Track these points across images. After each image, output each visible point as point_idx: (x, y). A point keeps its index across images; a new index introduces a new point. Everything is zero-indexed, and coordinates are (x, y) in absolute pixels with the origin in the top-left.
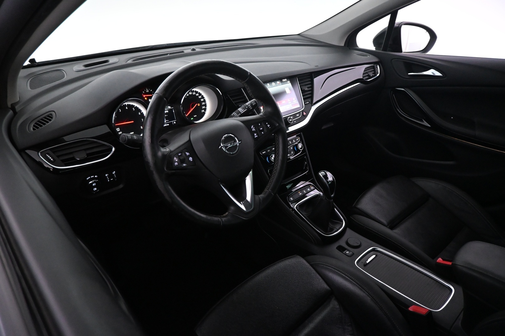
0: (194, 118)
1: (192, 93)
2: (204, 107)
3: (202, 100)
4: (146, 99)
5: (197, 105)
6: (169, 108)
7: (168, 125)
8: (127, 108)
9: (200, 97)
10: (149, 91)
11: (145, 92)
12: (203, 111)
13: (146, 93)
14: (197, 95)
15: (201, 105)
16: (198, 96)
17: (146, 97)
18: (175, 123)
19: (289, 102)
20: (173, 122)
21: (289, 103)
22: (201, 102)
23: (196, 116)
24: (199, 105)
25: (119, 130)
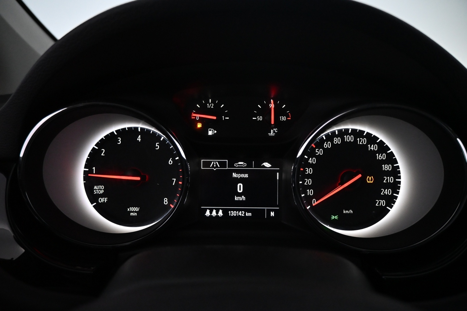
0: (341, 215)
1: (356, 140)
2: (387, 192)
3: (387, 167)
4: (200, 125)
5: (364, 179)
6: (264, 167)
7: (249, 214)
8: (139, 139)
9: (381, 157)
10: (217, 106)
11: (204, 106)
12: (383, 203)
13: (204, 110)
14: (373, 148)
15: (379, 184)
16: (374, 153)
17: (201, 120)
18: (272, 214)
20: (269, 211)
22: (379, 174)
23: (351, 211)
24: (370, 180)
25: (102, 192)
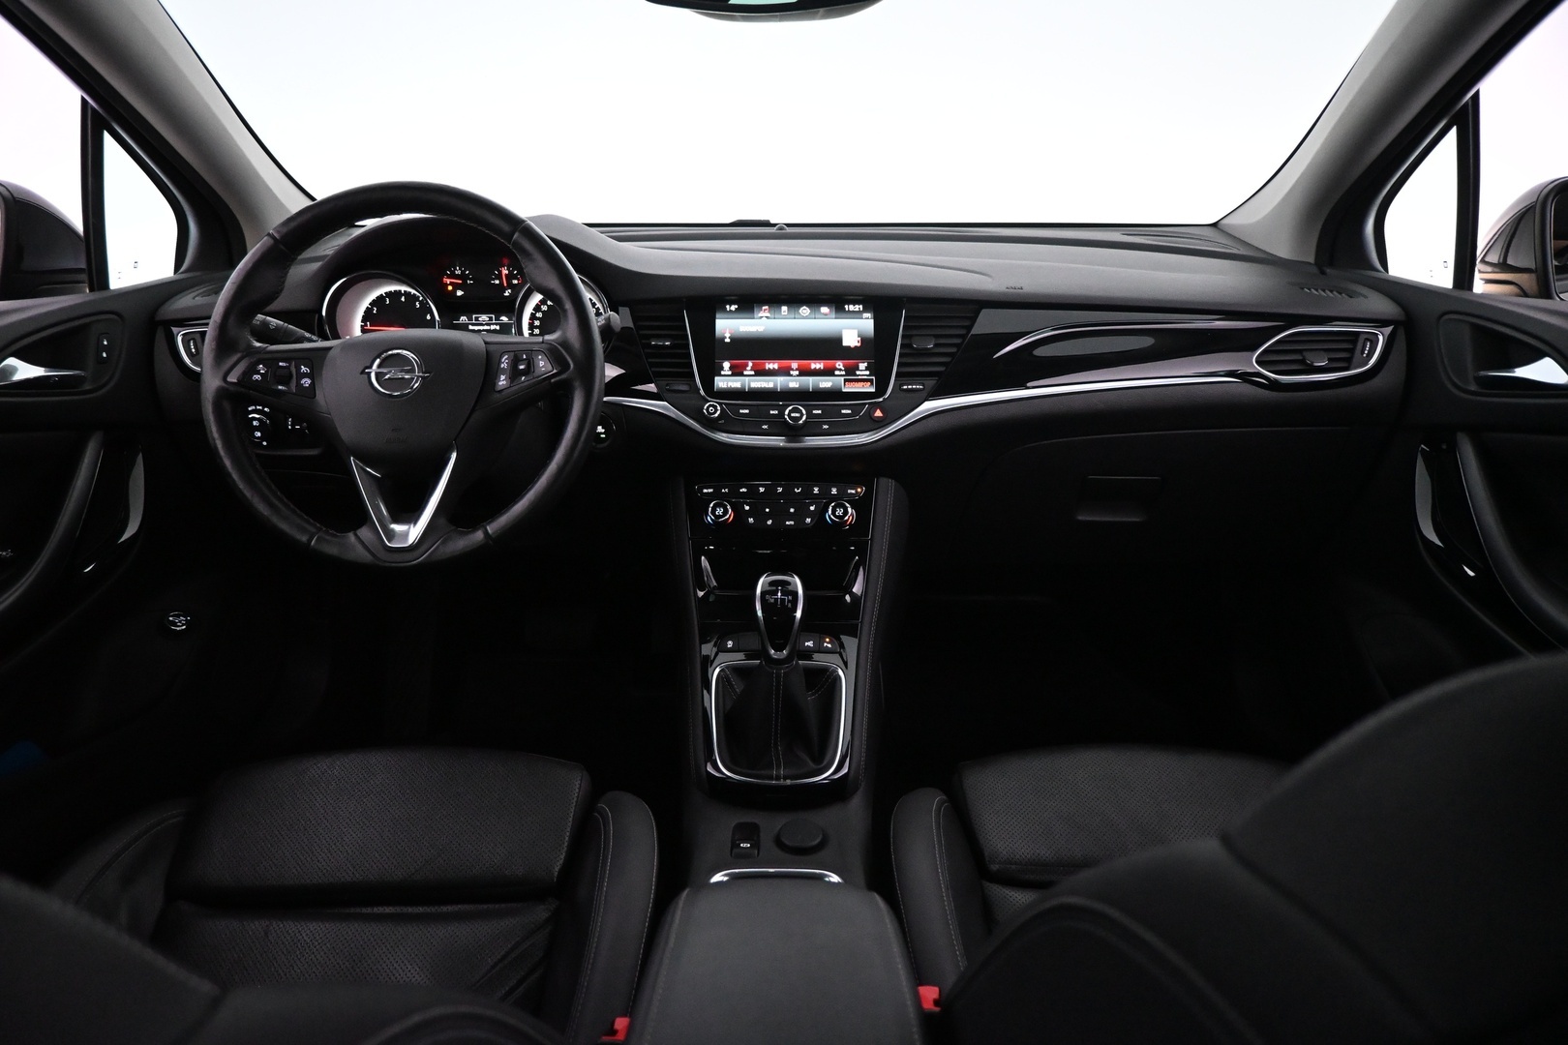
4: (450, 288)
8: (403, 299)
10: (463, 273)
11: (453, 273)
13: (453, 276)
17: (451, 284)
19: (840, 370)
21: (837, 373)
